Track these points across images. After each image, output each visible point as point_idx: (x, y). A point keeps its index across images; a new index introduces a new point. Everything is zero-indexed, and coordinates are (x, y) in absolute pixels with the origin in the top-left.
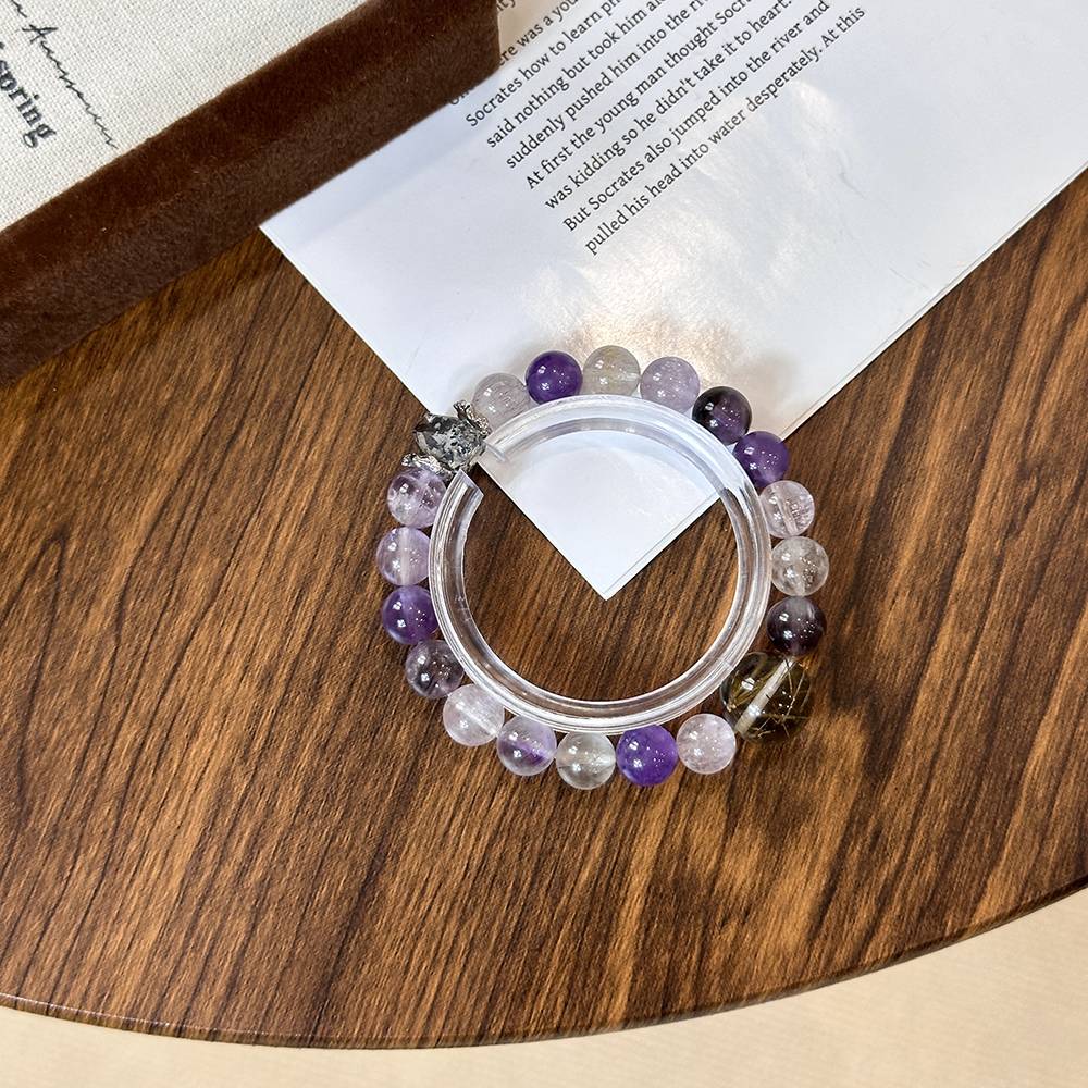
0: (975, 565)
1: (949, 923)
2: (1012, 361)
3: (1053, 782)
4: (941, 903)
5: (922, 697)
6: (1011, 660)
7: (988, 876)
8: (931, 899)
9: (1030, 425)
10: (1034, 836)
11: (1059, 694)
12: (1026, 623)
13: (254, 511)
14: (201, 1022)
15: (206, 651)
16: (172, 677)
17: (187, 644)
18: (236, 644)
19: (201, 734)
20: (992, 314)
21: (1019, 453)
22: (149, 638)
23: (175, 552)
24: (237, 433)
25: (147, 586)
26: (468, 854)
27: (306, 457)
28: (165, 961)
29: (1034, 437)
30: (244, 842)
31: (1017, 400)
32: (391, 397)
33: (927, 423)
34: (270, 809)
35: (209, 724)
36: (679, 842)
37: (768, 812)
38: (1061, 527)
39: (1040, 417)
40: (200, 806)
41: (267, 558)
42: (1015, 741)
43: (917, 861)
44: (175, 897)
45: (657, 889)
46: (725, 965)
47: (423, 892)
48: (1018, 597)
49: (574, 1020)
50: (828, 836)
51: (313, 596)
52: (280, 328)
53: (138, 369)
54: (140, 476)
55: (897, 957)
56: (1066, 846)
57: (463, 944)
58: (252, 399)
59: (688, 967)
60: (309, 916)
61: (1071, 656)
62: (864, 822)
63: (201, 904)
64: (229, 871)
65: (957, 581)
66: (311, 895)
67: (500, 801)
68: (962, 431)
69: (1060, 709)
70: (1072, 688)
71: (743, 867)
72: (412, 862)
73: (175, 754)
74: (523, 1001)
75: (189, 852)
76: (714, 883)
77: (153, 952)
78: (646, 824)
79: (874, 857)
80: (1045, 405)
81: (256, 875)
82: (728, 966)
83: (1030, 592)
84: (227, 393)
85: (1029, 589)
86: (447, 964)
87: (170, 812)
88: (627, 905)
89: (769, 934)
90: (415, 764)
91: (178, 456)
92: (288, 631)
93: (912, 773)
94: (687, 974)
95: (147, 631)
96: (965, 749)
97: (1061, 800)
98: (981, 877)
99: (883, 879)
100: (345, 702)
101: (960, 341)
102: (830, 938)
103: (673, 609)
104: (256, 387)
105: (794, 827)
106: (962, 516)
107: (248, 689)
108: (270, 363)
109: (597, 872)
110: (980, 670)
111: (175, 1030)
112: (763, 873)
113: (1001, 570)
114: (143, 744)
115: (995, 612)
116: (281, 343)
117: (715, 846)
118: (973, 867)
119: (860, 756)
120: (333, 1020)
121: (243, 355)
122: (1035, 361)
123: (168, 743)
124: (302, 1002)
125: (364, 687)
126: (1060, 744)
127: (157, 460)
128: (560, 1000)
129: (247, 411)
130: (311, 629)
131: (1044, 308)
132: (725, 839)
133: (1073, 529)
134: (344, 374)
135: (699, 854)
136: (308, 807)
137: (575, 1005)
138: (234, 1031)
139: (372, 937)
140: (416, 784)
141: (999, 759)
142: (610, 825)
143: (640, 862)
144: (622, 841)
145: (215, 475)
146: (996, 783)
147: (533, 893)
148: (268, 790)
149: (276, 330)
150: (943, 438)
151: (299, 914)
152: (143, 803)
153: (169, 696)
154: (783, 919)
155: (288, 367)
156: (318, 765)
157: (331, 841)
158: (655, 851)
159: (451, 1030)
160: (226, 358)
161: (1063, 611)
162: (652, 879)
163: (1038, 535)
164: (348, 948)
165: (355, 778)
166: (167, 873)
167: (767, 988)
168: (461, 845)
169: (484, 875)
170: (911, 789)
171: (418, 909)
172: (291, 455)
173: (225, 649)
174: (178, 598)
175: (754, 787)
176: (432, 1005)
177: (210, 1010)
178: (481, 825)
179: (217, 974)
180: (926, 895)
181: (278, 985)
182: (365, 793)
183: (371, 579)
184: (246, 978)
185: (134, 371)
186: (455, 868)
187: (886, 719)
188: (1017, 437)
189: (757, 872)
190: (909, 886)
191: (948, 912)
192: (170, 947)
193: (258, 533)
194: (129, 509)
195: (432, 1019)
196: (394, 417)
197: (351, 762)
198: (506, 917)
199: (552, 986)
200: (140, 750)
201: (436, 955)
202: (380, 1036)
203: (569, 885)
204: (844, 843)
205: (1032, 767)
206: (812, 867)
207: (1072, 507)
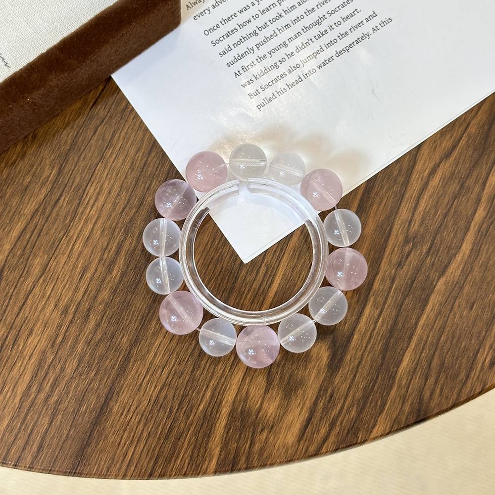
0: (383, 280)
1: (360, 437)
2: (405, 190)
3: (410, 378)
4: (357, 428)
5: (355, 337)
6: (395, 323)
7: (378, 417)
8: (353, 425)
9: (411, 219)
10: (400, 400)
11: (415, 338)
12: (403, 307)
13: (64, 235)
14: (25, 463)
15: (38, 296)
16: (22, 307)
17: (30, 293)
18: (52, 294)
19: (34, 334)
20: (398, 169)
21: (406, 231)
22: (13, 289)
23: (28, 251)
24: (59, 199)
25: (13, 265)
26: (150, 394)
27: (90, 212)
28: (11, 434)
29: (413, 225)
30: (50, 383)
31: (406, 208)
32: (130, 187)
33: (366, 215)
34: (63, 369)
35: (38, 329)
36: (244, 394)
37: (285, 383)
38: (421, 265)
39: (416, 216)
40: (31, 366)
41: (69, 256)
42: (394, 359)
43: (348, 410)
44: (17, 406)
45: (233, 414)
46: (261, 450)
47: (129, 410)
48: (401, 295)
49: (192, 471)
50: (310, 396)
51: (88, 275)
52: (82, 153)
53: (16, 167)
54: (14, 215)
55: (336, 450)
56: (413, 406)
57: (145, 434)
58: (67, 184)
59: (244, 450)
60: (77, 418)
61: (422, 322)
62: (326, 391)
63: (28, 410)
64: (42, 396)
65: (374, 287)
66: (78, 409)
67: (166, 371)
68: (381, 221)
69: (415, 346)
70: (421, 337)
71: (272, 407)
72: (125, 397)
73: (21, 342)
74: (170, 461)
75: (25, 386)
76: (259, 413)
77: (5, 430)
78: (230, 385)
79: (329, 406)
80: (419, 211)
81: (55, 398)
82: (262, 451)
83: (406, 293)
84: (56, 181)
85: (405, 292)
86: (137, 442)
87: (17, 368)
88: (219, 421)
89: (281, 437)
90: (129, 353)
91: (32, 207)
92: (76, 290)
93: (349, 370)
94: (244, 453)
95: (12, 286)
96: (372, 361)
97: (413, 385)
98: (375, 418)
99: (333, 416)
100: (99, 324)
101: (383, 180)
102: (307, 440)
103: (249, 291)
104: (69, 179)
105: (295, 390)
106: (379, 258)
107: (56, 315)
108: (76, 169)
109: (207, 406)
110: (382, 326)
111: (13, 465)
112: (280, 410)
113: (394, 283)
114: (7, 337)
115: (391, 300)
116: (82, 160)
117: (260, 397)
118: (372, 413)
119: (327, 361)
120: (85, 465)
121: (64, 165)
122: (416, 191)
123: (18, 337)
124: (71, 456)
125: (109, 317)
126: (414, 361)
127: (21, 209)
128: (187, 462)
129: (64, 189)
130: (87, 289)
131: (421, 168)
132: (265, 395)
133: (427, 266)
134: (109, 176)
135: (253, 400)
136: (80, 369)
137: (193, 464)
138: (40, 467)
139: (105, 429)
140: (129, 362)
141: (387, 366)
142: (214, 385)
143: (227, 402)
144: (219, 393)
145: (48, 217)
146: (385, 376)
147: (178, 413)
148: (62, 361)
149: (80, 154)
150: (373, 222)
151: (72, 417)
152: (5, 363)
153: (20, 316)
154: (288, 431)
155: (84, 171)
156: (86, 351)
157: (89, 385)
158: (233, 398)
159: (137, 473)
160: (56, 165)
161: (419, 302)
162: (231, 410)
163: (411, 269)
164: (94, 433)
165: (101, 357)
166: (14, 396)
167: (278, 461)
168: (147, 390)
169: (157, 404)
170: (348, 377)
171: (126, 418)
172: (83, 211)
173: (47, 296)
174: (27, 272)
175: (279, 372)
176: (130, 460)
177: (29, 458)
178: (157, 382)
179: (34, 442)
180: (351, 424)
181: (61, 447)
182: (106, 365)
183: (115, 269)
184: (47, 444)
185: (14, 168)
186: (144, 401)
187: (339, 345)
188: (405, 224)
189: (278, 409)
190: (344, 419)
191: (360, 432)
192: (13, 429)
193: (65, 245)
194: (8, 230)
195: (129, 467)
196: (130, 197)
197: (101, 350)
198: (165, 423)
199: (183, 455)
200: (6, 339)
201: (133, 439)
202: (105, 473)
203: (194, 410)
204: (317, 399)
205: (401, 371)
206: (302, 408)
207: (427, 257)
